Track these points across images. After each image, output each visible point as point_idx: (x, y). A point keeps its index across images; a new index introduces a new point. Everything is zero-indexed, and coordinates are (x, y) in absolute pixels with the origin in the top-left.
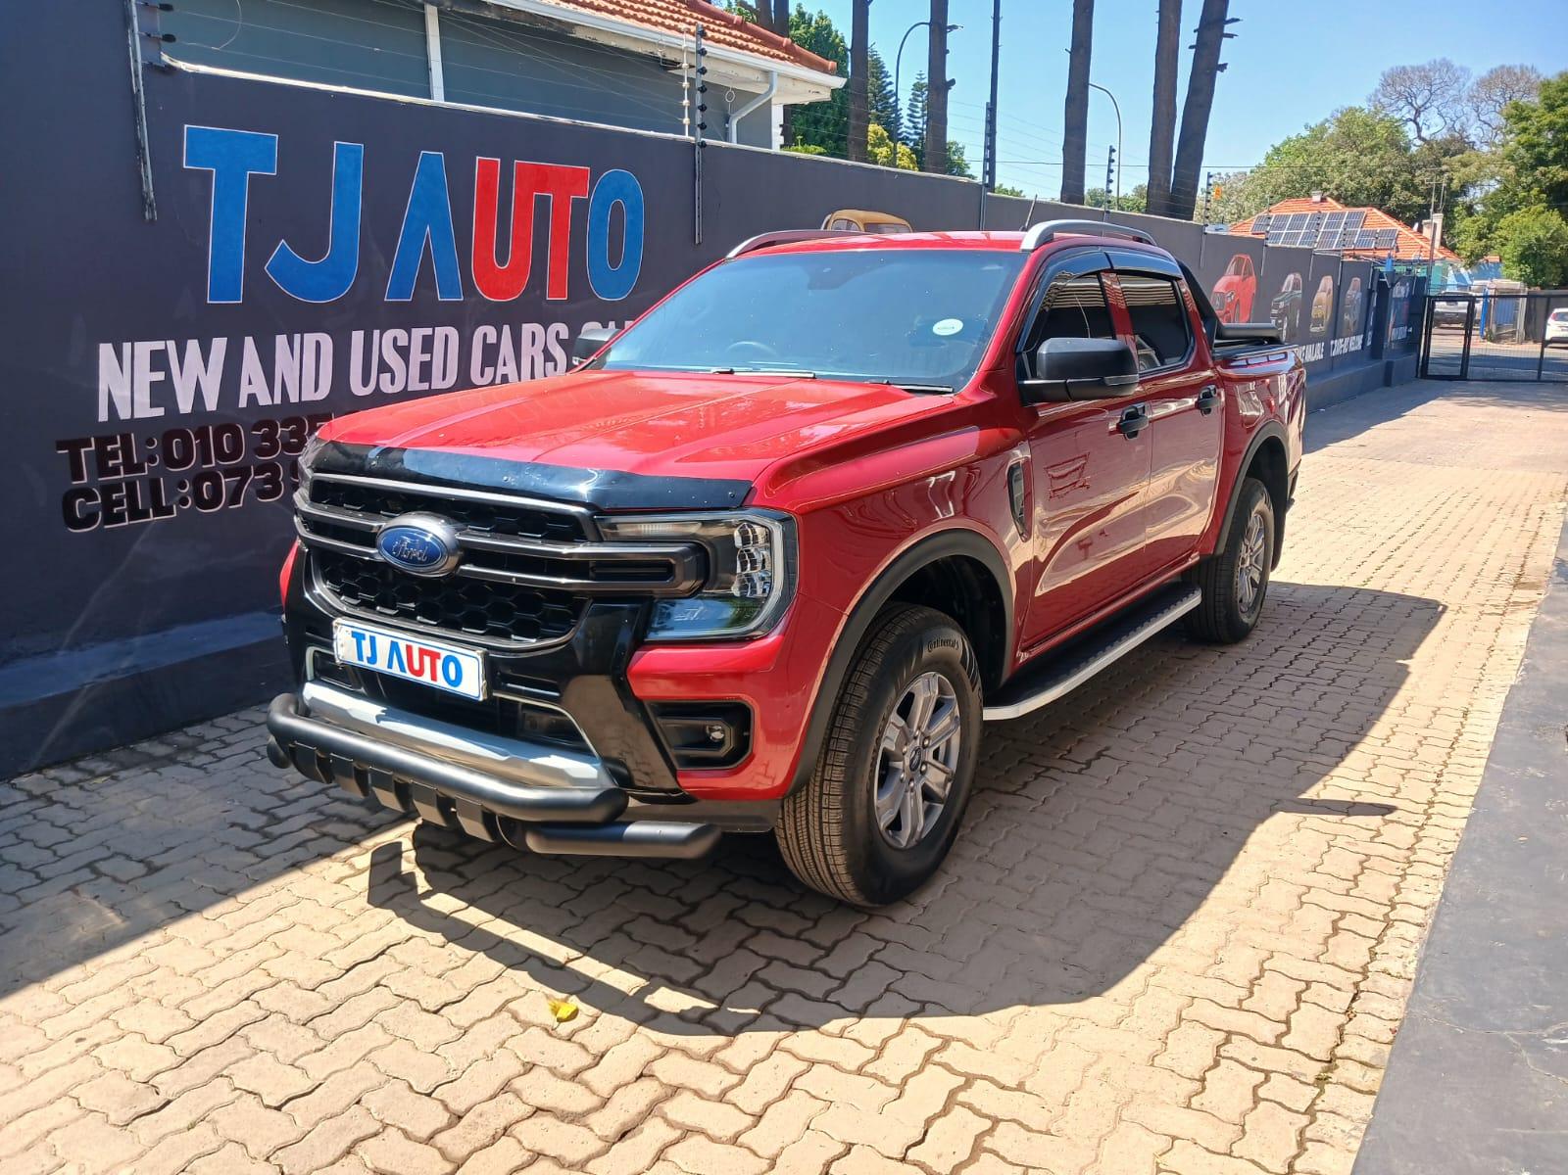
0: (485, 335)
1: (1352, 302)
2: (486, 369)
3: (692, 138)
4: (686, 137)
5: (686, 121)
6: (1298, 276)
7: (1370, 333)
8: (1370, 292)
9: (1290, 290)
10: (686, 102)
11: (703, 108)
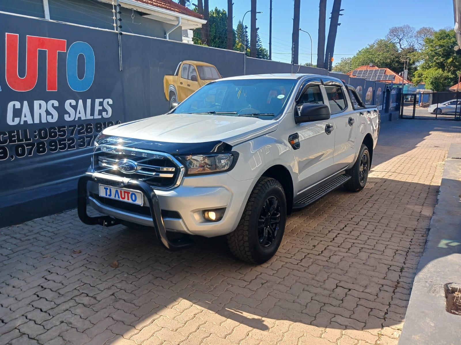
0: (14, 105)
1: (378, 95)
2: (15, 119)
3: (117, 32)
4: (115, 31)
5: (115, 25)
6: (361, 87)
7: (385, 105)
8: (384, 92)
9: (358, 91)
10: (114, 18)
11: (120, 20)
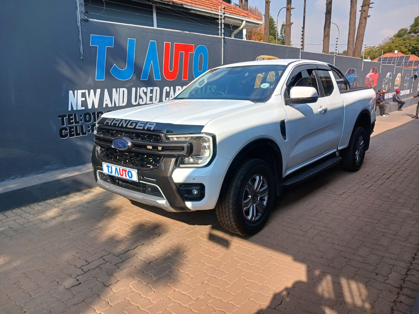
0: (166, 89)
2: (167, 98)
4: (220, 36)
5: (220, 32)
6: (391, 73)
7: (412, 89)
8: (412, 77)
9: (388, 77)
10: (220, 27)
11: (224, 29)
